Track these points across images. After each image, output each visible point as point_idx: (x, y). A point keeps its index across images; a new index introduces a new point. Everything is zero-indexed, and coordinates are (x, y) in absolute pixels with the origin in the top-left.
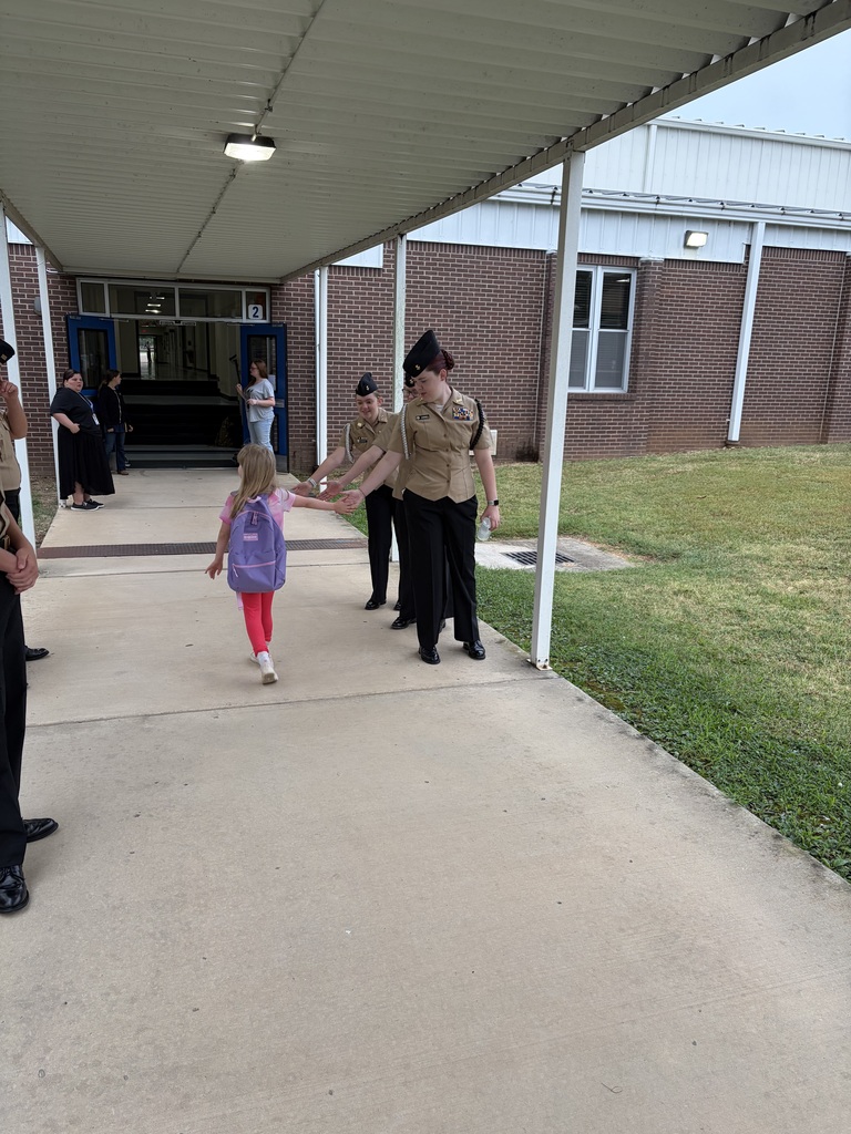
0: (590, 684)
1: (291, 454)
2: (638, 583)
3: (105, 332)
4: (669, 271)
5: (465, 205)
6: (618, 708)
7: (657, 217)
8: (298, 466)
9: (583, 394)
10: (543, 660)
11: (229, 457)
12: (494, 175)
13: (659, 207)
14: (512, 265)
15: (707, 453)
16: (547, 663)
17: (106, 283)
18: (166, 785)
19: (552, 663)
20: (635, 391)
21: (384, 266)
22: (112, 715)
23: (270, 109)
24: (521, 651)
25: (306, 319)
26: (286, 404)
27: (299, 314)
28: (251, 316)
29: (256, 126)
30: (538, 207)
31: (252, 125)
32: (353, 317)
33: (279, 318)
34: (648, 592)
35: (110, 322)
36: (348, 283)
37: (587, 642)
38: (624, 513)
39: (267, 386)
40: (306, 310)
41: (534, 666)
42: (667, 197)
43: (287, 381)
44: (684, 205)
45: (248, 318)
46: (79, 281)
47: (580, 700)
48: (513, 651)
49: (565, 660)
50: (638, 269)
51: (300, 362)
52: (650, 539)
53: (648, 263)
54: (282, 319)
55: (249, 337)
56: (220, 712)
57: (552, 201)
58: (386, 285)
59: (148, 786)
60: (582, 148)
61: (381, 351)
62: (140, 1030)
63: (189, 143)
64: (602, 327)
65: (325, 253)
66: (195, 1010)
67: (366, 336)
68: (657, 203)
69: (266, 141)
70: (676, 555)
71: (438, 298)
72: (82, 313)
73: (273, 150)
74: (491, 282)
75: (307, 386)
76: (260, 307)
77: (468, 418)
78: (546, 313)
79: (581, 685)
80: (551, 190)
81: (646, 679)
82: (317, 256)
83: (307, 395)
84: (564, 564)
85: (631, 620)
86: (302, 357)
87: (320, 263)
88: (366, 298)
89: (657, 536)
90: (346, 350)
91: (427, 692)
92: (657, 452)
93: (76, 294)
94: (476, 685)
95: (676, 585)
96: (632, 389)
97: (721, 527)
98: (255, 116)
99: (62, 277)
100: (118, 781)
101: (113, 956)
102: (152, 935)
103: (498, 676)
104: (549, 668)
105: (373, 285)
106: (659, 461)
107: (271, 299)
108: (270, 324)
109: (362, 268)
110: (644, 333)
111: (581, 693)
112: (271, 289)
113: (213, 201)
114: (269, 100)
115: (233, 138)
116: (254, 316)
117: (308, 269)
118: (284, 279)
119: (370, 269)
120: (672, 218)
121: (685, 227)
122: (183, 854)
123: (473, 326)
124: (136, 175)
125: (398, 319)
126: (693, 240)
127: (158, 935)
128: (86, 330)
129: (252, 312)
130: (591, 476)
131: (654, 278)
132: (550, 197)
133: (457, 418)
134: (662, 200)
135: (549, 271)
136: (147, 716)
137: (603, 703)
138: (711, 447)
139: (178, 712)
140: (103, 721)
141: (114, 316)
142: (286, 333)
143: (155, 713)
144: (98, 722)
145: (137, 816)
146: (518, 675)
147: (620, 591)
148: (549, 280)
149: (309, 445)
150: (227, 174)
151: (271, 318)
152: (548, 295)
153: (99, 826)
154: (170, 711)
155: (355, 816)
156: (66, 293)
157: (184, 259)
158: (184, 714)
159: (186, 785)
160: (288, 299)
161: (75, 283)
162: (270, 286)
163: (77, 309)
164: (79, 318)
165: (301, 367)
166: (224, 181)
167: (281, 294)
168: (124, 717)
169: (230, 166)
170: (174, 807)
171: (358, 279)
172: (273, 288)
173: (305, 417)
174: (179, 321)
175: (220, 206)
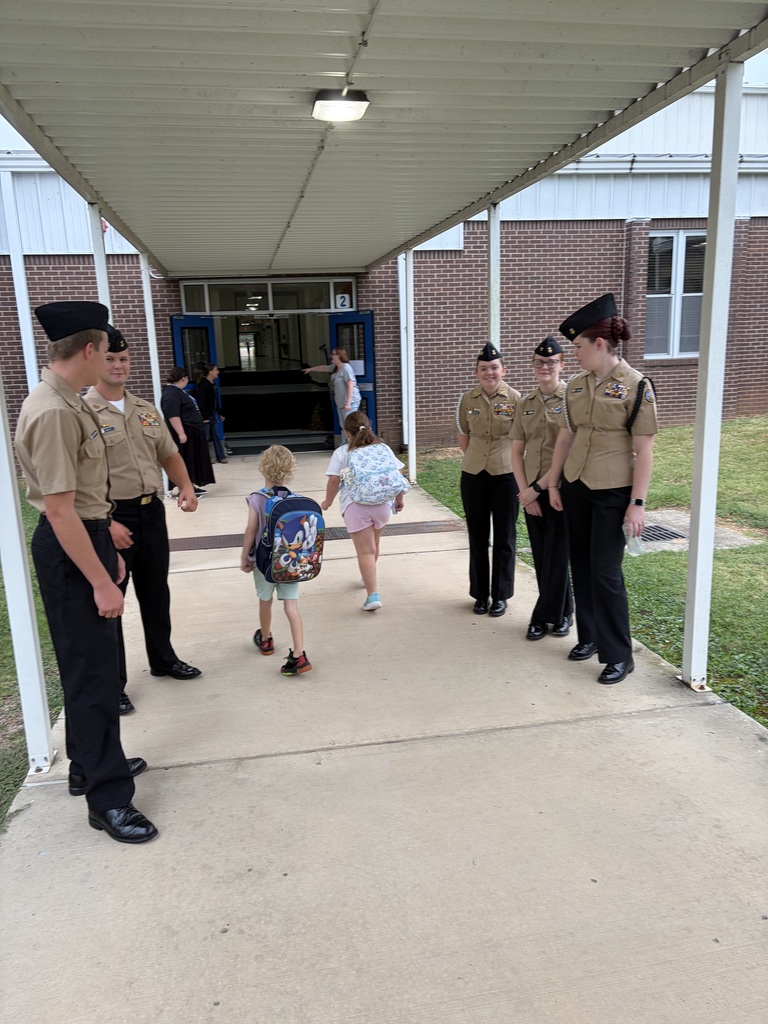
0: (762, 709)
3: (206, 329)
4: (756, 229)
9: (667, 360)
10: (698, 679)
11: (322, 440)
12: (611, 115)
14: (591, 237)
16: (704, 683)
17: (205, 284)
18: (262, 874)
19: (709, 678)
21: (465, 247)
23: (365, 43)
24: (664, 663)
25: (391, 305)
26: (375, 387)
27: (384, 301)
28: (338, 305)
29: (347, 75)
30: (616, 176)
31: (342, 74)
33: (365, 306)
35: (210, 319)
36: (430, 267)
37: (743, 649)
40: (390, 296)
41: (688, 686)
43: (375, 365)
45: (336, 307)
46: (182, 284)
48: (656, 664)
49: (723, 676)
51: (385, 346)
54: (367, 306)
55: (338, 325)
56: (323, 755)
57: (631, 168)
58: (467, 266)
59: (239, 876)
60: (738, 59)
61: (463, 330)
64: (685, 291)
65: (410, 235)
67: (448, 317)
69: (358, 95)
71: (518, 274)
72: (185, 313)
73: (365, 105)
76: (347, 296)
78: (627, 282)
79: (753, 713)
80: (630, 158)
82: (401, 240)
83: (393, 377)
84: (675, 541)
86: (388, 341)
87: (405, 246)
88: (448, 280)
91: (565, 727)
92: (747, 414)
93: (179, 296)
94: (622, 716)
98: (345, 60)
99: (167, 281)
100: (204, 867)
103: (648, 701)
104: (708, 689)
105: (455, 266)
106: (753, 424)
107: (357, 287)
108: (358, 312)
111: (760, 726)
112: (357, 278)
113: (301, 184)
114: (364, 33)
115: (323, 95)
116: (342, 305)
117: (391, 255)
118: (369, 267)
119: (451, 252)
123: (554, 300)
128: (189, 329)
129: (339, 302)
130: (685, 443)
131: (739, 237)
132: (629, 165)
134: (745, 159)
135: (629, 240)
136: (241, 759)
139: (276, 755)
140: (192, 768)
141: (213, 313)
142: (373, 319)
143: (250, 755)
144: (186, 769)
145: (225, 931)
146: (671, 699)
147: (752, 575)
148: (629, 249)
149: (396, 425)
150: (315, 148)
151: (358, 306)
152: (628, 263)
153: (177, 948)
154: (267, 752)
155: (507, 943)
156: (170, 296)
157: (275, 254)
158: (282, 757)
159: (286, 875)
160: (373, 287)
161: (178, 286)
162: (356, 275)
163: (181, 310)
164: (182, 318)
165: (387, 351)
166: (312, 157)
167: (366, 282)
168: (215, 762)
169: (318, 137)
170: (271, 915)
171: (439, 262)
172: (360, 277)
173: (391, 399)
174: (272, 315)
175: (308, 189)
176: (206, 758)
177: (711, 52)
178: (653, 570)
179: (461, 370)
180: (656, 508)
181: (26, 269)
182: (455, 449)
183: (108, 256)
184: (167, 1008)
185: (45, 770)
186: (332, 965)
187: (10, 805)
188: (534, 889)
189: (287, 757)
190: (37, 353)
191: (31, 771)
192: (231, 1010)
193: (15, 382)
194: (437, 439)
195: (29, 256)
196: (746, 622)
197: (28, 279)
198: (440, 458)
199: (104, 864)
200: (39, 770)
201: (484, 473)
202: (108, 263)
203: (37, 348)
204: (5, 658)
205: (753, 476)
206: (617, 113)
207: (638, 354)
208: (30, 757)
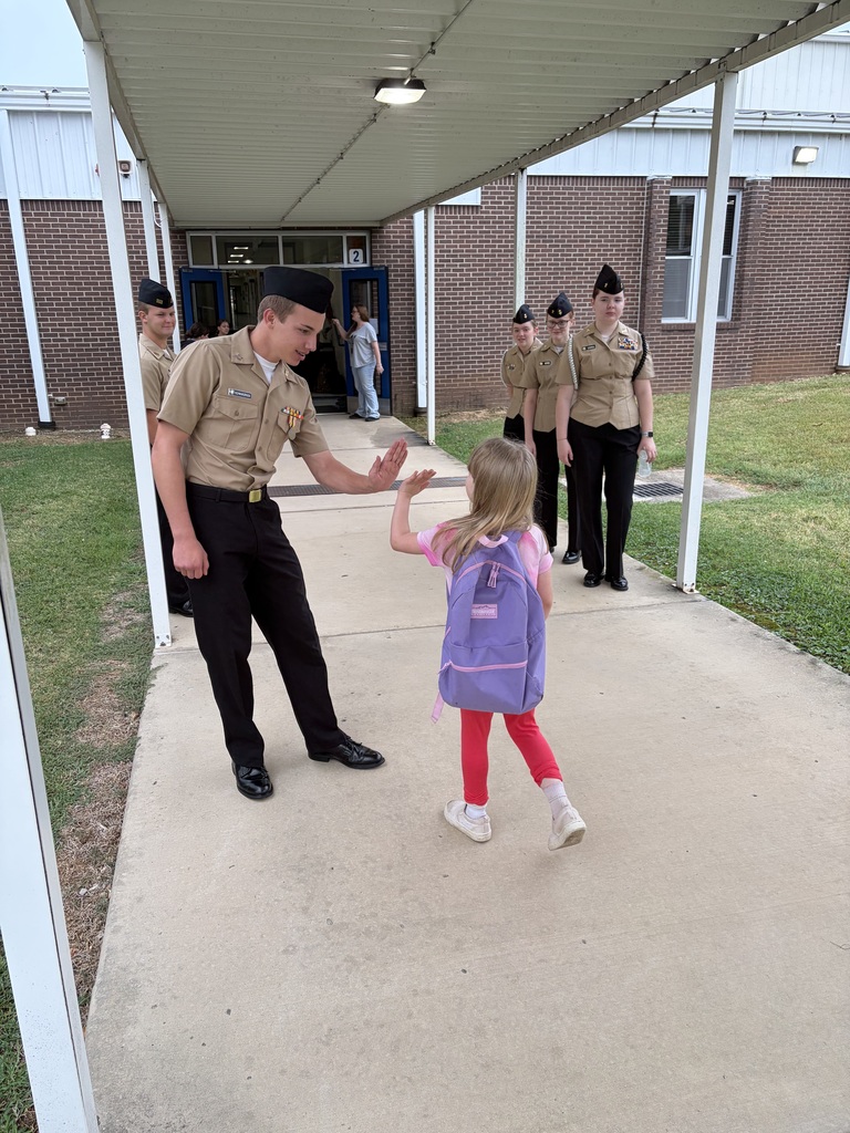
0: (739, 605)
1: (393, 397)
2: (764, 512)
3: (214, 283)
4: (777, 190)
5: (597, 134)
6: (771, 627)
7: (763, 132)
8: (399, 409)
9: (685, 325)
10: (689, 585)
12: (631, 101)
13: (766, 123)
14: (611, 194)
15: (816, 380)
16: (694, 587)
17: (213, 235)
18: (361, 695)
19: (697, 587)
20: (739, 319)
21: (482, 203)
23: (433, 52)
24: (663, 577)
25: (405, 261)
26: (389, 347)
27: (399, 256)
28: (352, 260)
29: (412, 69)
30: (638, 130)
32: (452, 256)
33: (379, 261)
34: (775, 520)
35: (218, 273)
36: (447, 222)
37: (731, 567)
38: (738, 444)
39: (368, 330)
40: (405, 252)
41: (681, 590)
42: (774, 112)
43: (389, 324)
44: (792, 120)
46: (189, 235)
47: (733, 620)
48: (656, 577)
49: (709, 584)
50: (743, 189)
51: (400, 304)
52: (767, 468)
53: (754, 182)
54: (381, 261)
55: (351, 281)
56: (391, 633)
57: (654, 124)
58: (485, 222)
60: (733, 69)
62: (403, 890)
63: (339, 91)
65: (432, 192)
66: (445, 876)
67: (465, 275)
68: (764, 119)
69: (417, 84)
70: (797, 484)
71: (536, 232)
72: (192, 266)
73: (423, 91)
74: (590, 213)
75: (407, 328)
76: (360, 251)
77: (633, 348)
78: (647, 243)
79: (730, 607)
81: (797, 600)
82: (422, 197)
83: (407, 337)
85: (766, 546)
86: (402, 299)
87: (424, 204)
88: (465, 237)
89: (775, 465)
90: (445, 289)
91: (580, 615)
92: (762, 381)
93: (186, 247)
94: (627, 608)
95: (803, 512)
96: (736, 317)
97: (842, 454)
98: (412, 60)
99: (173, 232)
101: (360, 833)
102: (389, 817)
103: (646, 600)
104: (696, 591)
105: (472, 223)
106: (766, 390)
107: (371, 242)
108: (372, 267)
109: (460, 206)
110: (749, 257)
111: (733, 613)
112: (372, 232)
113: (344, 148)
114: (433, 44)
115: (387, 83)
116: (355, 260)
117: (408, 212)
118: (384, 221)
119: (468, 206)
120: (780, 133)
121: (794, 142)
122: (395, 752)
123: (571, 260)
124: (278, 126)
125: (518, 255)
126: (802, 157)
127: (394, 818)
128: (196, 282)
129: (352, 256)
131: (761, 198)
132: (651, 120)
133: (622, 348)
134: (769, 116)
135: (650, 197)
137: (755, 621)
138: (820, 374)
141: (221, 267)
142: (388, 276)
146: (666, 599)
147: (747, 519)
148: (649, 208)
149: (411, 387)
150: (366, 119)
151: (371, 262)
152: (648, 223)
156: (176, 247)
157: (293, 207)
158: (358, 635)
159: (380, 695)
160: (387, 242)
161: (185, 237)
162: (370, 230)
163: (188, 263)
164: (190, 271)
165: (402, 309)
166: (360, 126)
167: (380, 237)
169: (371, 112)
170: (374, 713)
171: (456, 217)
172: (374, 231)
173: (405, 360)
175: (349, 151)
177: (713, 61)
178: (659, 514)
179: (477, 330)
180: (667, 468)
181: (23, 214)
185: (168, 645)
187: (150, 664)
189: (363, 635)
190: (36, 305)
191: (157, 645)
193: (13, 336)
194: (452, 403)
196: (735, 550)
197: (25, 225)
198: (456, 421)
200: (163, 644)
203: (35, 299)
205: (760, 438)
206: (636, 100)
207: (656, 317)
208: (156, 636)
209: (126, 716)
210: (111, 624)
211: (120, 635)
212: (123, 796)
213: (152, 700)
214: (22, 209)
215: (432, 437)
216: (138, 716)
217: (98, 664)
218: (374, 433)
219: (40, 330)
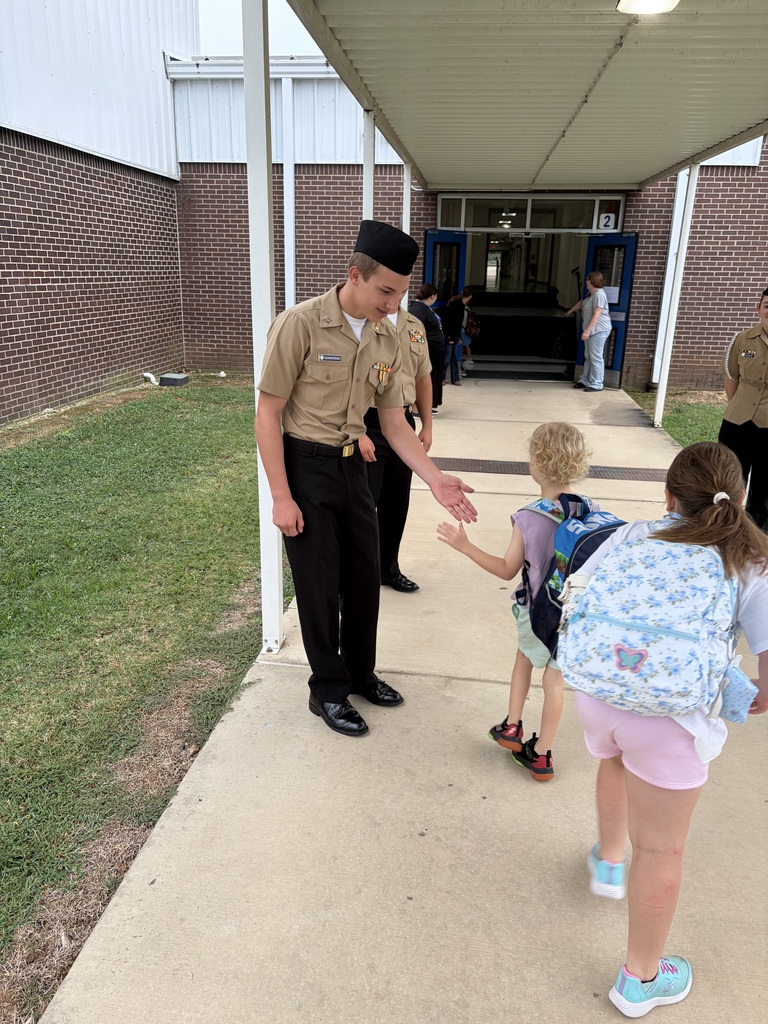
1: (625, 369)
3: (458, 245)
8: (631, 382)
11: (561, 369)
17: (464, 198)
18: (461, 792)
21: (761, 163)
22: (414, 670)
25: (661, 227)
26: (627, 317)
27: (654, 222)
28: (601, 226)
32: (716, 222)
33: (630, 227)
35: (463, 235)
36: (715, 185)
40: (663, 217)
43: (631, 293)
45: (598, 228)
46: (440, 197)
51: (647, 273)
54: (633, 227)
55: (597, 248)
58: (760, 185)
59: (440, 788)
65: (699, 147)
67: (728, 243)
72: (439, 228)
75: (651, 298)
76: (612, 216)
82: (687, 152)
83: (650, 308)
86: (651, 268)
87: (690, 161)
88: (734, 201)
93: (436, 210)
99: (426, 194)
100: (408, 771)
105: (745, 185)
107: (626, 206)
108: (622, 233)
109: (733, 166)
112: (628, 196)
113: (587, 88)
116: (605, 226)
117: (672, 171)
118: (642, 184)
119: (742, 167)
124: (507, 61)
128: (442, 244)
129: (603, 221)
136: (450, 678)
139: (484, 681)
140: (403, 677)
141: (468, 229)
142: (637, 242)
143: (458, 676)
144: (398, 677)
145: (422, 835)
149: (646, 360)
150: (610, 44)
151: (623, 227)
153: (378, 838)
154: (476, 676)
155: (710, 923)
156: (427, 209)
157: (542, 167)
158: (490, 684)
159: (484, 798)
160: (644, 206)
161: (436, 200)
162: (627, 193)
163: (436, 224)
164: (436, 233)
165: (649, 278)
166: (605, 56)
167: (637, 201)
168: (426, 675)
169: (616, 34)
170: (467, 831)
171: (727, 180)
172: (630, 194)
173: (645, 332)
174: (527, 234)
175: (594, 93)
176: (418, 671)
179: (733, 305)
181: (296, 178)
182: (711, 393)
183: (376, 166)
184: (366, 890)
185: (275, 651)
186: (523, 894)
187: (244, 676)
188: (748, 878)
189: (495, 685)
190: (296, 261)
191: (264, 650)
192: (423, 908)
194: (691, 381)
195: (299, 165)
197: (296, 188)
198: (691, 401)
199: (319, 747)
200: (270, 650)
201: (750, 424)
202: (375, 173)
203: (297, 256)
204: (247, 545)
208: (264, 638)
209: (184, 748)
210: (236, 607)
211: (235, 627)
212: (114, 886)
213: (221, 731)
214: (295, 173)
215: (658, 418)
216: (196, 753)
217: (193, 663)
218: (595, 407)
219: (297, 285)
